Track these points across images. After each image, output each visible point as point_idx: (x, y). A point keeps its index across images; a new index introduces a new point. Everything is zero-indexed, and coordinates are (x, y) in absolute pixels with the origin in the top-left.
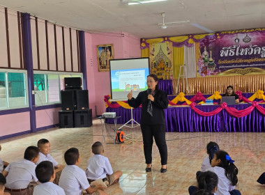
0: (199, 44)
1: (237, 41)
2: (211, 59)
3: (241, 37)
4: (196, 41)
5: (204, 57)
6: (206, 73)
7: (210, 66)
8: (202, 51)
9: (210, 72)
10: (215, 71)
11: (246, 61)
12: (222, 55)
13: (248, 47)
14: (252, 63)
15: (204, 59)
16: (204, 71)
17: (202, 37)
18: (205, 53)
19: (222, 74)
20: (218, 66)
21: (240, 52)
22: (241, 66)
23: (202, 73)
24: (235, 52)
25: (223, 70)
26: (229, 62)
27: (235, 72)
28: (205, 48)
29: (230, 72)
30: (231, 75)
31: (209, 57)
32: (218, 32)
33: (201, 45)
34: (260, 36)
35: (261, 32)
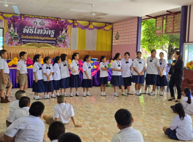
0: (7, 21)
1: (35, 23)
2: (16, 34)
3: (39, 21)
4: (5, 18)
5: (11, 31)
6: (11, 44)
7: (15, 38)
8: (9, 27)
9: (15, 43)
10: (18, 43)
11: (41, 38)
12: (24, 32)
13: (43, 29)
14: (44, 40)
15: (10, 33)
16: (11, 42)
17: (10, 16)
18: (12, 28)
19: (23, 46)
20: (21, 39)
21: (37, 31)
22: (38, 41)
23: (9, 43)
24: (34, 31)
25: (24, 43)
26: (30, 37)
27: (33, 45)
28: (12, 25)
29: (30, 45)
30: (30, 47)
31: (15, 32)
32: (23, 15)
33: (9, 22)
34: (51, 22)
35: (52, 20)
